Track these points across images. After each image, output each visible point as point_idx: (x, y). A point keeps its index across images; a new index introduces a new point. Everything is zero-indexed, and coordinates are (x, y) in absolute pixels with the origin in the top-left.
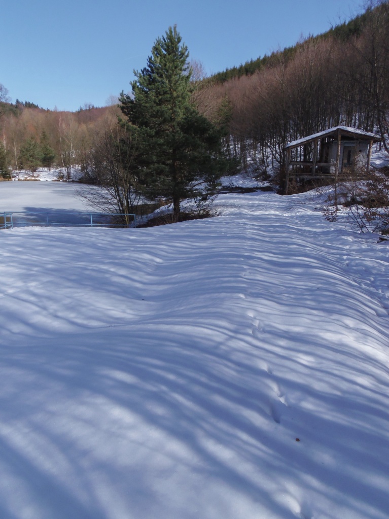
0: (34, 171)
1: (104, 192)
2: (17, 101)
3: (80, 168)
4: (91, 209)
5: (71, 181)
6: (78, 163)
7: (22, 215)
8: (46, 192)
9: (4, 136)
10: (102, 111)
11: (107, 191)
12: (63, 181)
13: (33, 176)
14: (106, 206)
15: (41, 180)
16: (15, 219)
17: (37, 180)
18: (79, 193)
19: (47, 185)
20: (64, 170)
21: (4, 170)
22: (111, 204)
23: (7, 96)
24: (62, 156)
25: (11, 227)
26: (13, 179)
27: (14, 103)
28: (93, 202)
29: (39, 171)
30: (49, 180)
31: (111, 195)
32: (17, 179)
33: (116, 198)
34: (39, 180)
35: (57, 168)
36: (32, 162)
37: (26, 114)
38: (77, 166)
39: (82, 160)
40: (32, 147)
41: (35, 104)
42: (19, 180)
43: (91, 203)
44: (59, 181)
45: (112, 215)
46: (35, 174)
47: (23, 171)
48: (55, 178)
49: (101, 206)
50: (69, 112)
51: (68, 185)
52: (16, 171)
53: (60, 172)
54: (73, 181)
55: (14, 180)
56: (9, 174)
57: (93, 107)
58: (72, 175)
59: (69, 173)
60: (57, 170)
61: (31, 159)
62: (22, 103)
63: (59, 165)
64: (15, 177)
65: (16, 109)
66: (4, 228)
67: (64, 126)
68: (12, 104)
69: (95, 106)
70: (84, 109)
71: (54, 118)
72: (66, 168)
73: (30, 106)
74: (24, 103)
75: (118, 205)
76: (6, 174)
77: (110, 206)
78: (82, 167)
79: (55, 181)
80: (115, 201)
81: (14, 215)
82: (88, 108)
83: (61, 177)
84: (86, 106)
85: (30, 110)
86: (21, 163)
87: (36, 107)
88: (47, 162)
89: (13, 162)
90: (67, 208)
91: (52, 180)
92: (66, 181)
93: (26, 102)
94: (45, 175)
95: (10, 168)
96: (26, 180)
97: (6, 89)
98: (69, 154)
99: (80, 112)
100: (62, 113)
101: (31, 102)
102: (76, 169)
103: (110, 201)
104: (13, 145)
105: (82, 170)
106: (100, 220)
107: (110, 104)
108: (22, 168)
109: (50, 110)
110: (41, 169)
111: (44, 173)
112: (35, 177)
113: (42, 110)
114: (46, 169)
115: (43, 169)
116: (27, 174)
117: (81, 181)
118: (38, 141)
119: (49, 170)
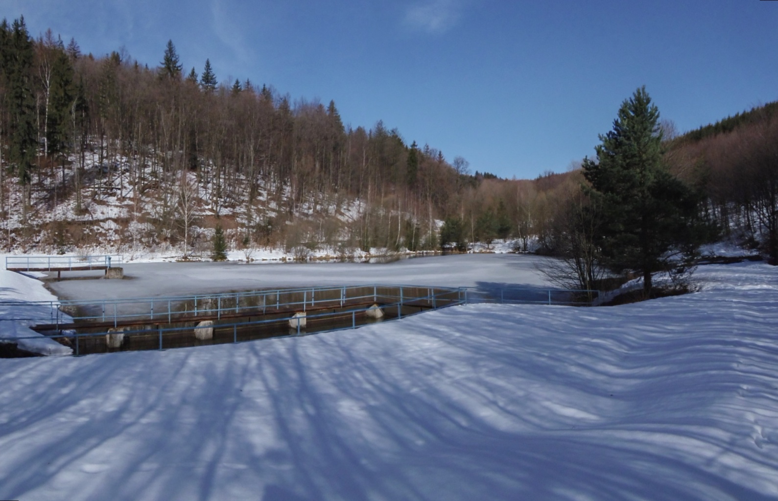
0: (489, 243)
1: (563, 264)
2: (477, 173)
3: (537, 238)
4: (549, 284)
5: (528, 253)
6: (535, 233)
7: (474, 290)
8: (499, 265)
9: (463, 209)
10: (563, 177)
11: (567, 264)
12: (519, 253)
13: (488, 248)
14: (567, 280)
15: (497, 252)
16: (469, 294)
17: (492, 253)
18: (537, 267)
19: (502, 257)
20: (521, 241)
21: (460, 243)
22: (570, 278)
23: (467, 169)
24: (519, 226)
25: (464, 303)
26: (468, 252)
27: (474, 175)
28: (552, 277)
29: (494, 243)
30: (504, 252)
31: (572, 268)
32: (472, 252)
33: (578, 272)
34: (494, 253)
35: (513, 239)
36: (488, 233)
37: (485, 184)
38: (534, 236)
39: (540, 230)
40: (488, 218)
41: (494, 174)
42: (474, 252)
43: (550, 278)
44: (514, 253)
45: (573, 292)
46: (490, 246)
47: (478, 243)
48: (511, 250)
49: (560, 281)
50: (528, 180)
51: (523, 258)
52: (471, 244)
53: (516, 243)
54: (529, 253)
55: (470, 253)
56: (465, 247)
57: (553, 173)
58: (528, 246)
59: (525, 245)
60: (513, 241)
61: (487, 231)
62: (481, 174)
63: (516, 236)
64: (470, 249)
65: (475, 181)
66: (458, 305)
67: (522, 195)
68: (471, 176)
69: (555, 173)
70: (543, 176)
71: (512, 187)
72: (523, 240)
73: (489, 176)
74: (483, 174)
75: (579, 280)
76: (461, 247)
77: (571, 281)
78: (539, 237)
79: (511, 253)
80: (577, 275)
81: (469, 290)
82: (547, 175)
83: (516, 248)
84: (545, 173)
85: (489, 181)
86: (477, 235)
87: (495, 177)
88: (503, 233)
89: (469, 234)
90: (522, 282)
91: (507, 252)
92: (522, 253)
93: (485, 173)
94: (501, 247)
95: (466, 241)
96: (481, 252)
97: (467, 162)
98: (526, 223)
99: (539, 180)
100: (520, 182)
101: (490, 173)
102: (533, 239)
103: (570, 275)
104: (471, 217)
105: (538, 241)
106: (559, 297)
107: (571, 170)
108: (477, 240)
109: (509, 179)
110: (496, 240)
111: (500, 245)
112: (490, 249)
113: (501, 180)
114: (501, 241)
115: (499, 240)
116: (482, 246)
117: (538, 253)
118: (496, 212)
119: (505, 242)
